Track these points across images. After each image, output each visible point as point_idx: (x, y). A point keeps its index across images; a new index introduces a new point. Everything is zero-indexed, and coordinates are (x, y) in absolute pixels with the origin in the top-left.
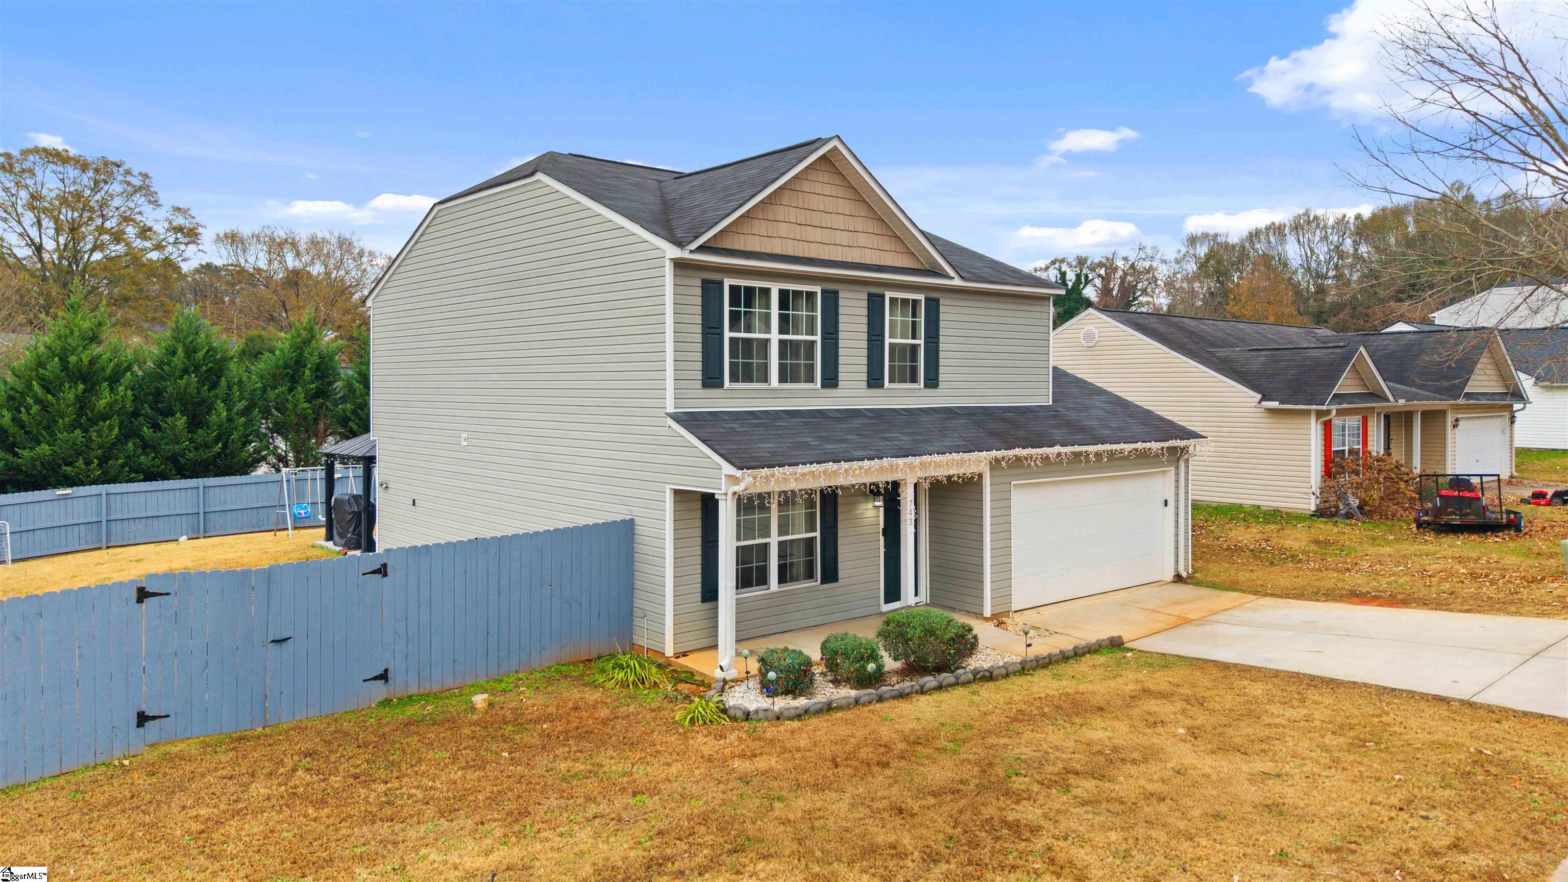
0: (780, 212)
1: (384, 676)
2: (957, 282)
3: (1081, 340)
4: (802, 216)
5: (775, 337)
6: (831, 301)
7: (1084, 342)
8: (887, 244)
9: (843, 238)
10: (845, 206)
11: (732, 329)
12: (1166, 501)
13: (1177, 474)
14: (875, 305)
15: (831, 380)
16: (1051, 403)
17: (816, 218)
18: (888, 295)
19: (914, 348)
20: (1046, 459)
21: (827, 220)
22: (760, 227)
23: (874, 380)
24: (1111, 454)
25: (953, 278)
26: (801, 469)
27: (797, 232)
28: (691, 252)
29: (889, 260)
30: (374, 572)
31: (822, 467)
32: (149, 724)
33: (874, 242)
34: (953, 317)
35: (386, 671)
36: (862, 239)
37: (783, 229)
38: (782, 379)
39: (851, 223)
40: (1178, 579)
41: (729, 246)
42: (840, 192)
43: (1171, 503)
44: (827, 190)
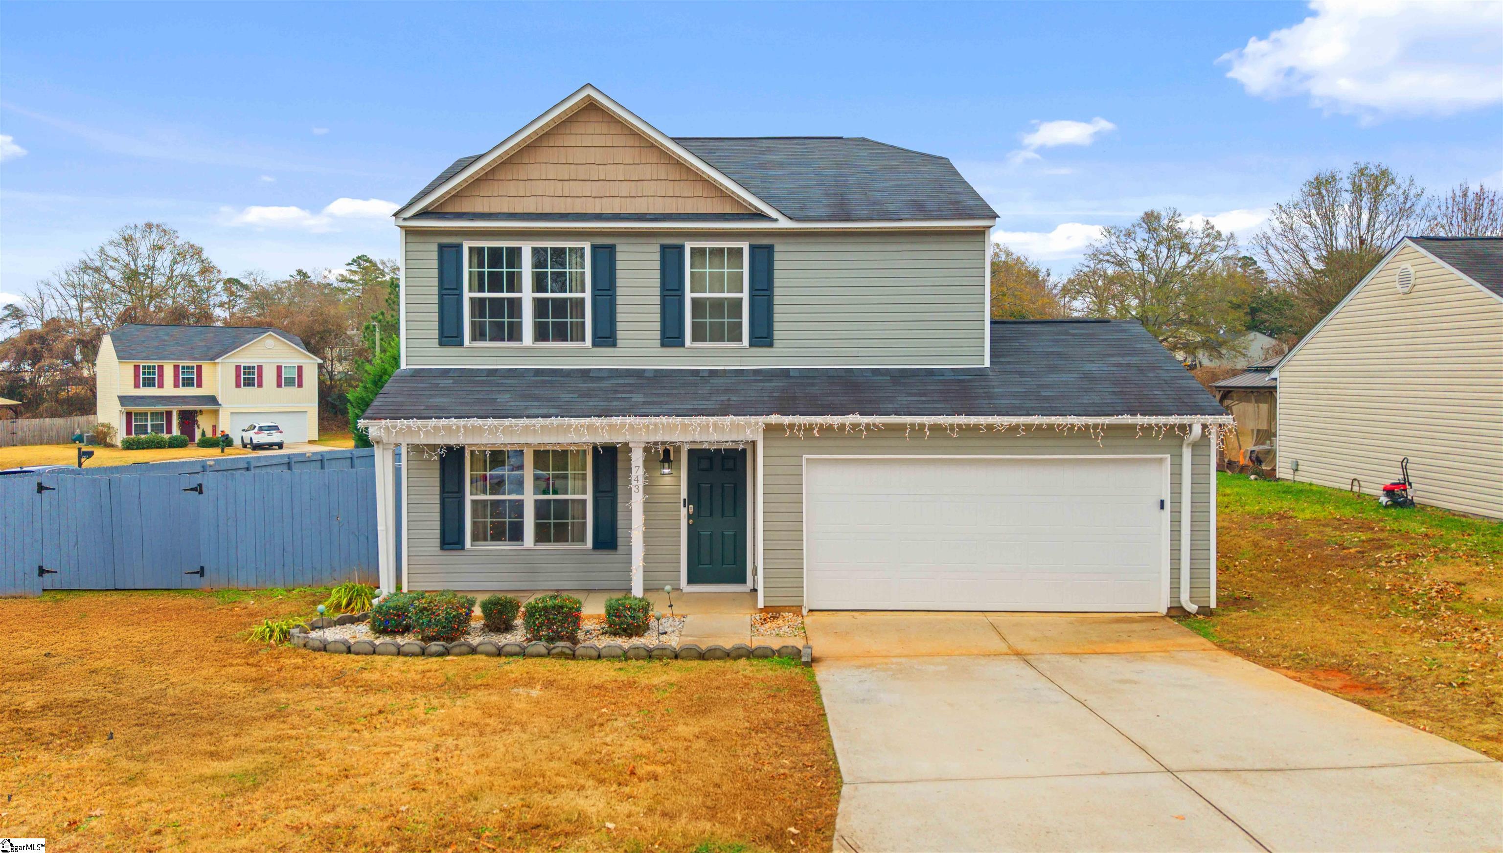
0: (534, 171)
1: (201, 572)
2: (784, 223)
3: (1397, 284)
4: (564, 172)
5: (528, 296)
6: (605, 255)
7: (1399, 287)
8: (686, 189)
9: (625, 189)
10: (628, 156)
11: (473, 290)
12: (1162, 502)
14: (670, 257)
15: (606, 338)
16: (987, 364)
17: (582, 172)
18: (688, 245)
19: (737, 301)
23: (671, 338)
25: (776, 220)
27: (557, 188)
28: (405, 219)
29: (689, 207)
30: (192, 489)
32: (46, 575)
33: (669, 189)
35: (202, 568)
36: (650, 188)
37: (539, 188)
38: (544, 337)
39: (637, 173)
40: (1177, 613)
42: (619, 141)
43: (1167, 505)
44: (599, 141)
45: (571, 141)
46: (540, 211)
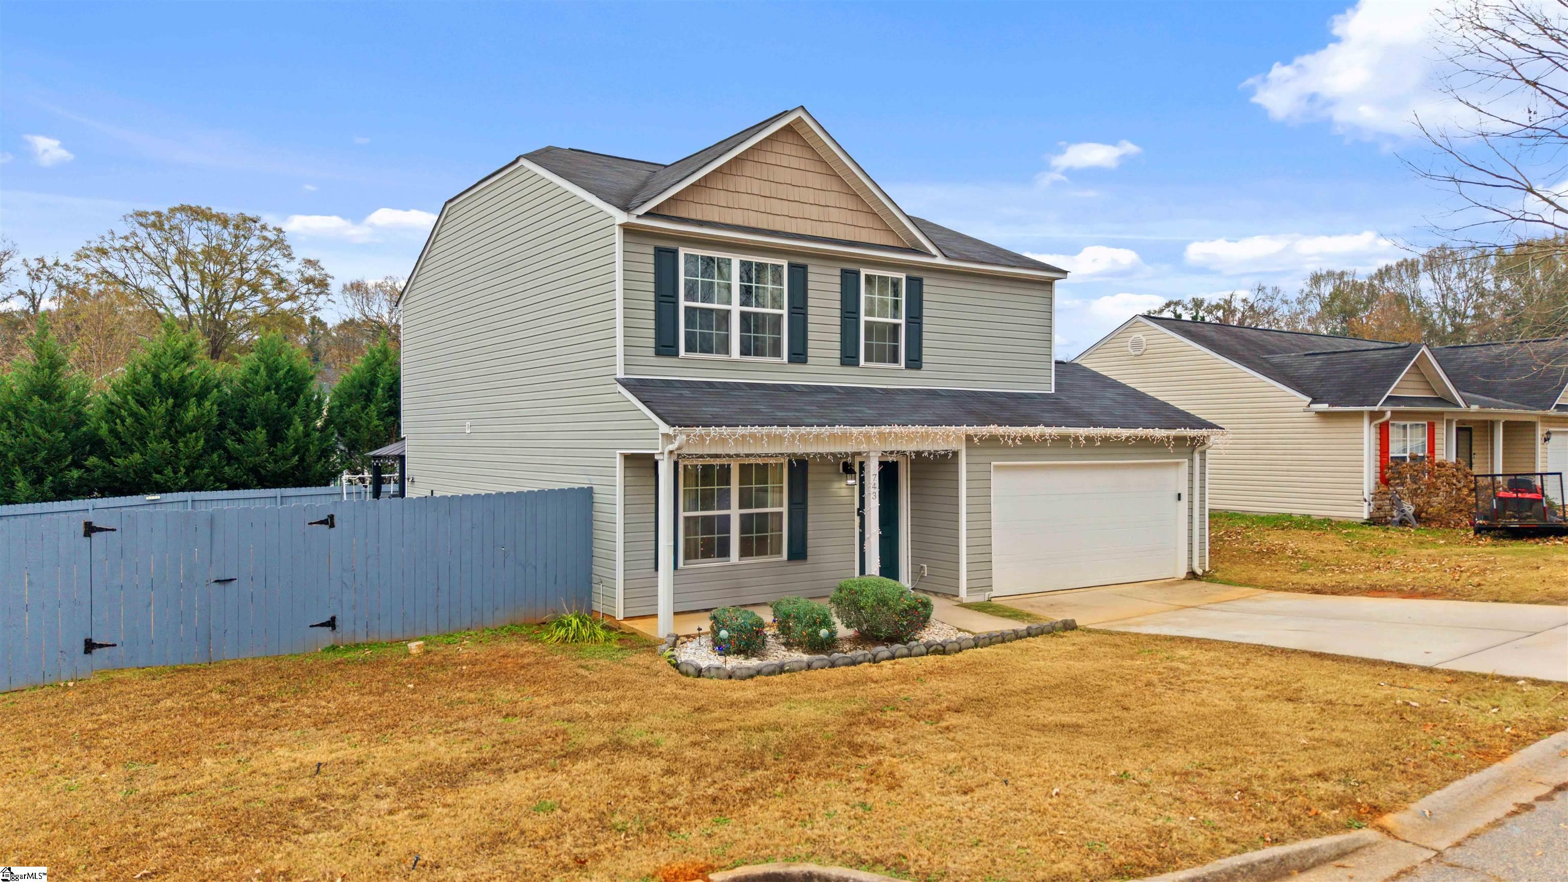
0: (742, 184)
1: (331, 624)
2: (940, 260)
3: (1129, 348)
4: (766, 189)
5: (736, 309)
6: (799, 275)
7: (1131, 351)
8: (863, 220)
9: (814, 212)
10: (816, 180)
11: (686, 299)
12: (1179, 495)
13: (1191, 467)
14: (849, 281)
15: (799, 355)
16: (1053, 391)
17: (782, 191)
18: (864, 272)
19: (896, 327)
20: (1027, 439)
21: (795, 194)
22: (721, 198)
23: (849, 358)
24: (1106, 440)
25: (935, 256)
26: (740, 430)
27: (762, 204)
28: (638, 217)
29: (864, 236)
30: (321, 522)
31: (765, 430)
32: (96, 652)
33: (847, 217)
34: (935, 298)
35: (333, 619)
36: (835, 214)
37: (745, 201)
38: (745, 351)
39: (822, 198)
40: (1192, 575)
41: (684, 215)
42: (810, 165)
43: (1185, 497)
44: (795, 163)
45: (771, 158)
46: (746, 225)
